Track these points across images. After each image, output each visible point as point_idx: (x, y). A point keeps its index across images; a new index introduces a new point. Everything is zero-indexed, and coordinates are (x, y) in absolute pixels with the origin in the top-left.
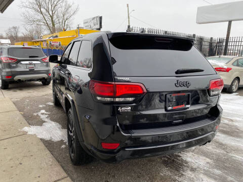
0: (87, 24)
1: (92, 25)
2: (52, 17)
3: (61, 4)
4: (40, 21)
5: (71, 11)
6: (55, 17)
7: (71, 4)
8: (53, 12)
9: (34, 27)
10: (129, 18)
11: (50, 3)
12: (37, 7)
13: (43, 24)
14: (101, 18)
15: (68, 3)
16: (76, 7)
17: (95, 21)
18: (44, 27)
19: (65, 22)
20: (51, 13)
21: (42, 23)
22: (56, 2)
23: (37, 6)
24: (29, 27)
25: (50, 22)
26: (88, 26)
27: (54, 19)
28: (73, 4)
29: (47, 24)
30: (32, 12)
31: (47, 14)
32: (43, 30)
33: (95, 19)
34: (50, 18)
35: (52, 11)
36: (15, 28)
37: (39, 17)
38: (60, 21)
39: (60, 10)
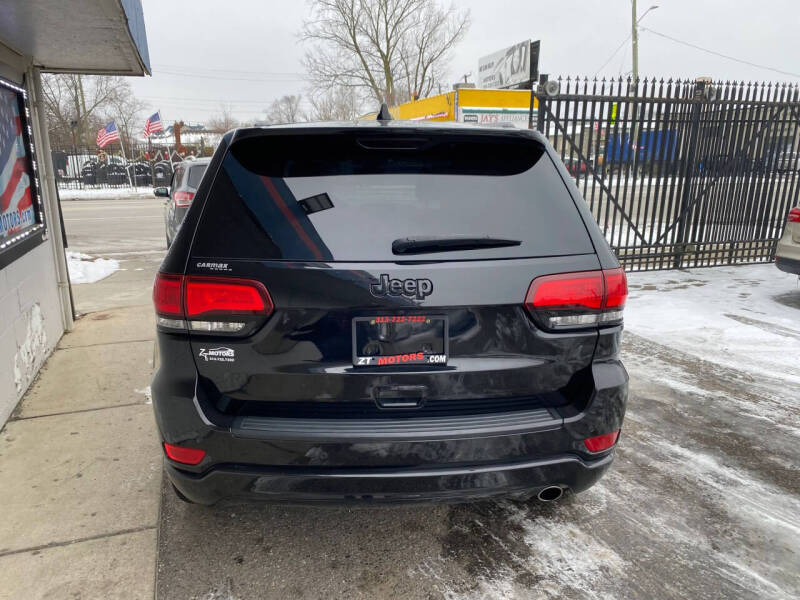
0: (489, 73)
1: (506, 73)
2: (386, 59)
3: (416, 13)
4: (351, 73)
5: (445, 33)
6: (395, 57)
7: (445, 12)
8: (392, 42)
9: (334, 96)
10: (635, 37)
11: (382, 14)
12: (344, 32)
13: (362, 82)
14: (535, 47)
15: (437, 8)
16: (462, 18)
17: (516, 60)
18: (363, 92)
19: (425, 70)
20: (383, 46)
21: (356, 81)
22: (398, 12)
23: (346, 31)
24: (321, 96)
25: (379, 76)
26: (492, 77)
27: (392, 66)
28: (452, 9)
29: (372, 81)
30: (331, 50)
31: (374, 50)
32: (360, 101)
33: (517, 53)
34: (382, 62)
35: (388, 42)
36: (288, 100)
37: (350, 62)
38: (410, 68)
39: (411, 34)
